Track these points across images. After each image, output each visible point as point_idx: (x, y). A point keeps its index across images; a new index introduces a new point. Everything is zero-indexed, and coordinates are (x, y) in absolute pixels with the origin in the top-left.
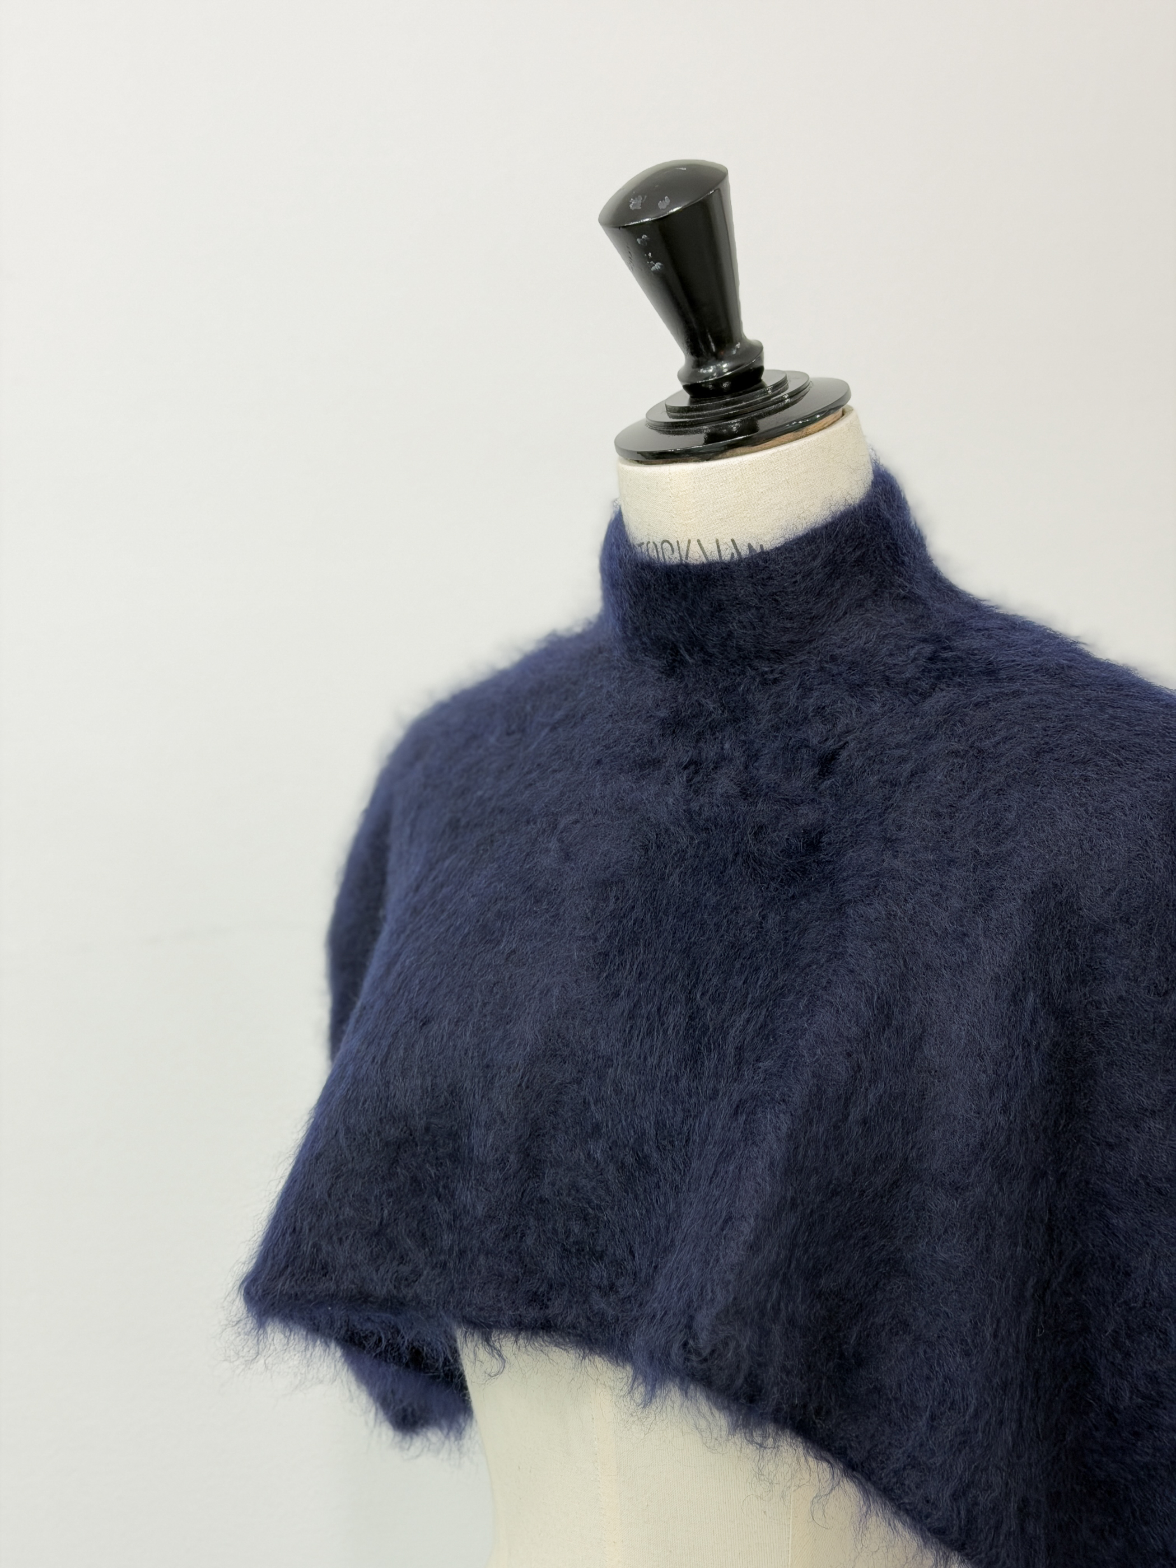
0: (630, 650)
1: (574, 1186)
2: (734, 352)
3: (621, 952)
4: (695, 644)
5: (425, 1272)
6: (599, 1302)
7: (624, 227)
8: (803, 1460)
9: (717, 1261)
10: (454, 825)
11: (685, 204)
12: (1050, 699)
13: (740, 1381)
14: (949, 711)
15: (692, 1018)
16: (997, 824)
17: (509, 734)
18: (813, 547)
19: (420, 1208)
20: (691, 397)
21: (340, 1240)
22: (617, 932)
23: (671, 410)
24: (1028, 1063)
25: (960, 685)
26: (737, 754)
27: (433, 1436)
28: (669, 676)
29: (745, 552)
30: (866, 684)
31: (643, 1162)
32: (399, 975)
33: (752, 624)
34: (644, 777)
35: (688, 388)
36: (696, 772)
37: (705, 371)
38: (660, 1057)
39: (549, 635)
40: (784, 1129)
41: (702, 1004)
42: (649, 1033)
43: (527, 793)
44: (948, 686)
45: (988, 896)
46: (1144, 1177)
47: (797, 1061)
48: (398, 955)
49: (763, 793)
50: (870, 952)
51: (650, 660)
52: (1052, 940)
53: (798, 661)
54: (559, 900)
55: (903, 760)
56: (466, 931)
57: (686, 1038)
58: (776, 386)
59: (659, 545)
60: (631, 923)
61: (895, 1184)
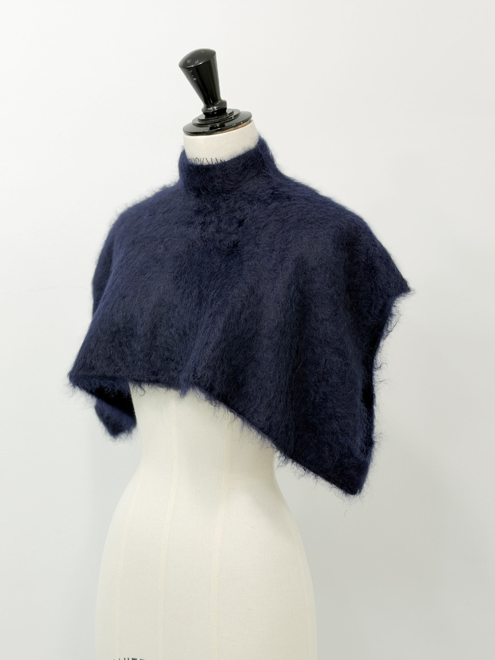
0: (187, 190)
1: (166, 342)
2: (218, 104)
3: (181, 276)
4: (205, 188)
5: (123, 369)
6: (172, 373)
7: (187, 68)
8: (226, 411)
9: (203, 354)
10: (133, 242)
11: (203, 62)
12: (304, 206)
13: (208, 385)
14: (276, 208)
15: (200, 293)
16: (287, 240)
17: (150, 215)
18: (239, 161)
19: (121, 350)
20: (206, 116)
21: (98, 360)
22: (180, 270)
23: (200, 120)
24: (292, 305)
25: (280, 201)
26: (215, 220)
27: (123, 436)
28: (197, 198)
29: (219, 162)
30: (253, 200)
31: (185, 333)
32: (116, 285)
33: (221, 183)
34: (189, 227)
35: (205, 114)
36: (204, 225)
37: (209, 109)
38: (190, 304)
39: (164, 187)
40: (223, 320)
41: (203, 289)
42: (188, 298)
43: (155, 232)
44: (276, 201)
45: (283, 259)
46: (323, 338)
47: (227, 302)
48: (116, 280)
49: (222, 231)
50: (249, 274)
51: (192, 193)
52: (300, 272)
53: (234, 193)
54: (163, 262)
55: (262, 222)
56: (136, 271)
57: (198, 298)
58: (230, 114)
60: (184, 268)
61: (254, 337)
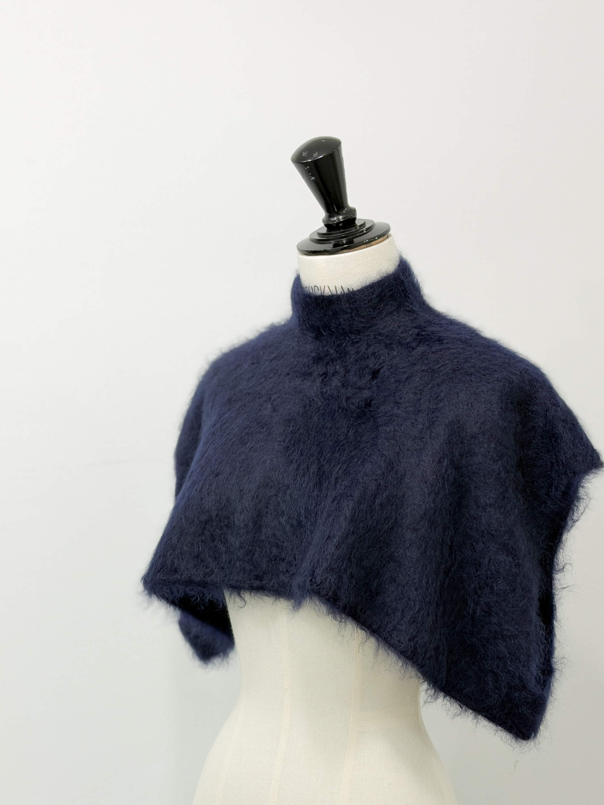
0: (301, 330)
1: (274, 535)
2: (344, 212)
3: (294, 446)
4: (326, 327)
5: (215, 571)
6: (282, 577)
7: (301, 163)
8: (355, 628)
9: (324, 552)
10: (230, 400)
11: (324, 155)
12: (461, 351)
13: (330, 593)
14: (423, 354)
15: (319, 469)
16: (437, 397)
17: (253, 364)
18: (373, 290)
19: (214, 546)
20: (328, 229)
21: (182, 559)
22: (293, 438)
23: (319, 234)
24: (445, 485)
25: (428, 345)
26: (341, 370)
27: (216, 661)
28: (316, 340)
29: (346, 291)
30: (391, 344)
31: (300, 523)
32: (206, 458)
33: (348, 319)
34: (305, 379)
35: (326, 225)
36: (325, 378)
37: (333, 219)
38: (307, 484)
40: (351, 506)
41: (324, 463)
42: (304, 476)
43: (259, 387)
44: (423, 345)
45: (432, 423)
46: (486, 529)
47: (357, 482)
48: (207, 450)
49: (350, 385)
50: (387, 443)
51: (309, 334)
52: (455, 441)
53: (366, 334)
54: (270, 428)
55: (404, 373)
56: (234, 440)
57: (317, 476)
58: (361, 226)
59: (313, 288)
60: (298, 435)
61: (392, 528)
